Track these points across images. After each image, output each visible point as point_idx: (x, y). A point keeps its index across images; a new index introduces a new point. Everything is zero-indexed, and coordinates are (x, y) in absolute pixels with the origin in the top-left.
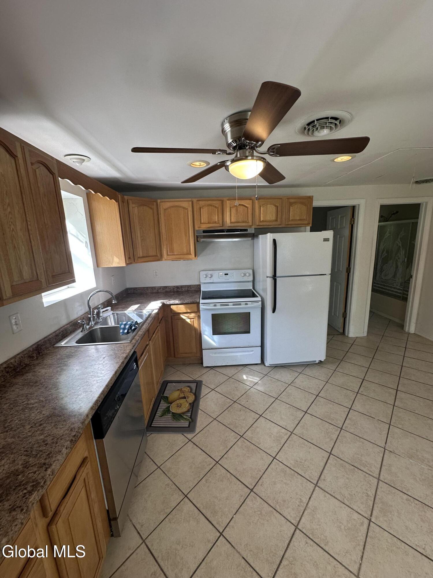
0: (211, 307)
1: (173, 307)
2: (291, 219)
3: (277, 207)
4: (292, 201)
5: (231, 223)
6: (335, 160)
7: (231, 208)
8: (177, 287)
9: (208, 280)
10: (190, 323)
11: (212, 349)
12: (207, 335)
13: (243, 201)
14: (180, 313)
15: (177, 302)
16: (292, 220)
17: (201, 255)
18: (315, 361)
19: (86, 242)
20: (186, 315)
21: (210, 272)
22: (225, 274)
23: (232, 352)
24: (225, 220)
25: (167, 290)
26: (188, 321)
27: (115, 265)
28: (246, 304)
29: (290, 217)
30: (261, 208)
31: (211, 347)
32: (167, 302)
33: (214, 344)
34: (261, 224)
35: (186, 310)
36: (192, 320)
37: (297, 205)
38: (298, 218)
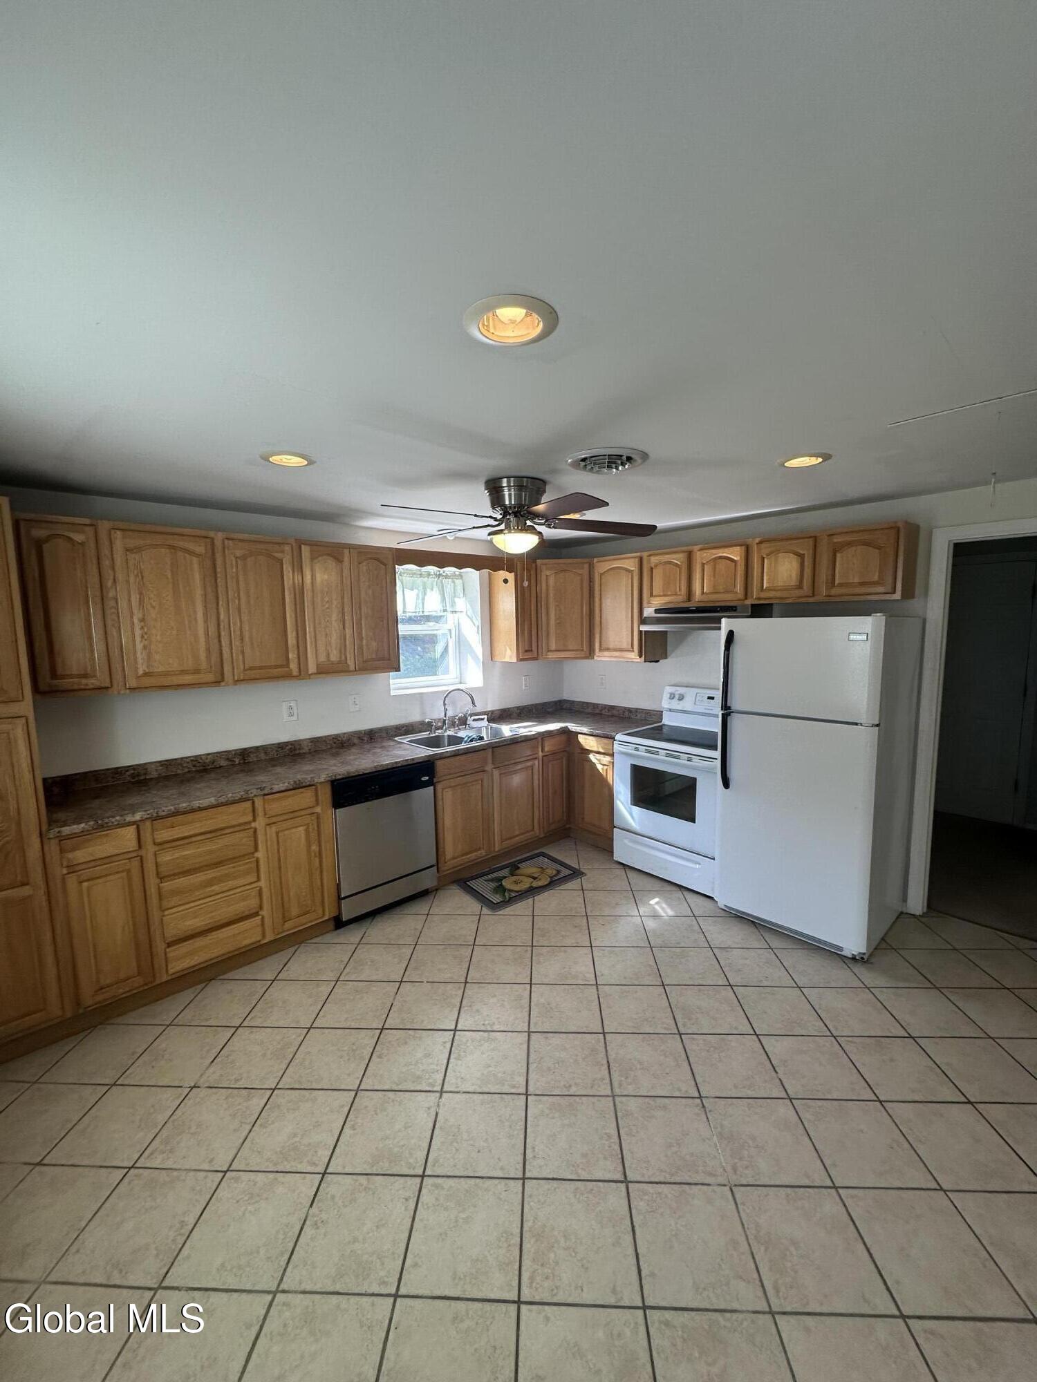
0: (630, 749)
1: (581, 738)
2: (837, 582)
3: (801, 556)
4: (837, 539)
5: (703, 593)
6: (786, 464)
7: (703, 565)
8: (630, 710)
9: (676, 705)
10: (601, 771)
11: (627, 831)
12: (620, 801)
13: (726, 550)
14: (589, 752)
15: (585, 730)
16: (841, 585)
17: (673, 655)
18: (841, 949)
19: (478, 626)
20: (598, 756)
21: (681, 690)
22: (709, 698)
23: (653, 848)
24: (693, 589)
25: (615, 712)
26: (599, 767)
27: (507, 660)
28: (690, 760)
29: (837, 578)
30: (766, 560)
31: (625, 827)
32: (573, 727)
33: (634, 824)
34: (763, 595)
35: (598, 748)
36: (605, 767)
37: (854, 548)
38: (856, 580)
